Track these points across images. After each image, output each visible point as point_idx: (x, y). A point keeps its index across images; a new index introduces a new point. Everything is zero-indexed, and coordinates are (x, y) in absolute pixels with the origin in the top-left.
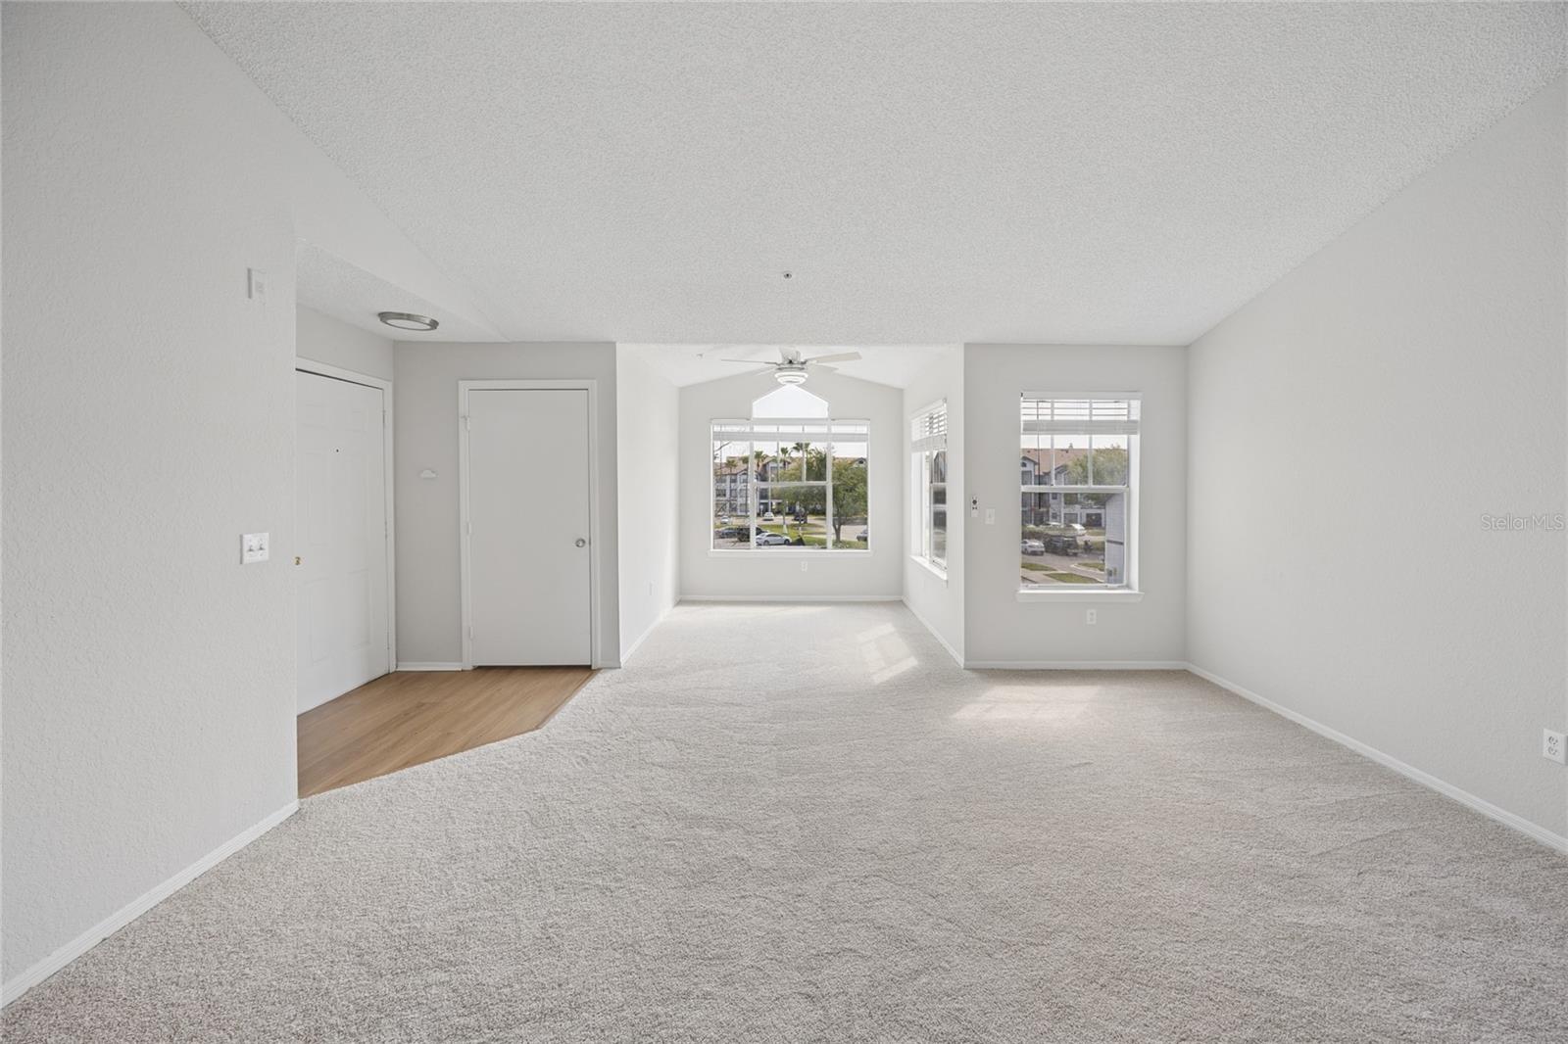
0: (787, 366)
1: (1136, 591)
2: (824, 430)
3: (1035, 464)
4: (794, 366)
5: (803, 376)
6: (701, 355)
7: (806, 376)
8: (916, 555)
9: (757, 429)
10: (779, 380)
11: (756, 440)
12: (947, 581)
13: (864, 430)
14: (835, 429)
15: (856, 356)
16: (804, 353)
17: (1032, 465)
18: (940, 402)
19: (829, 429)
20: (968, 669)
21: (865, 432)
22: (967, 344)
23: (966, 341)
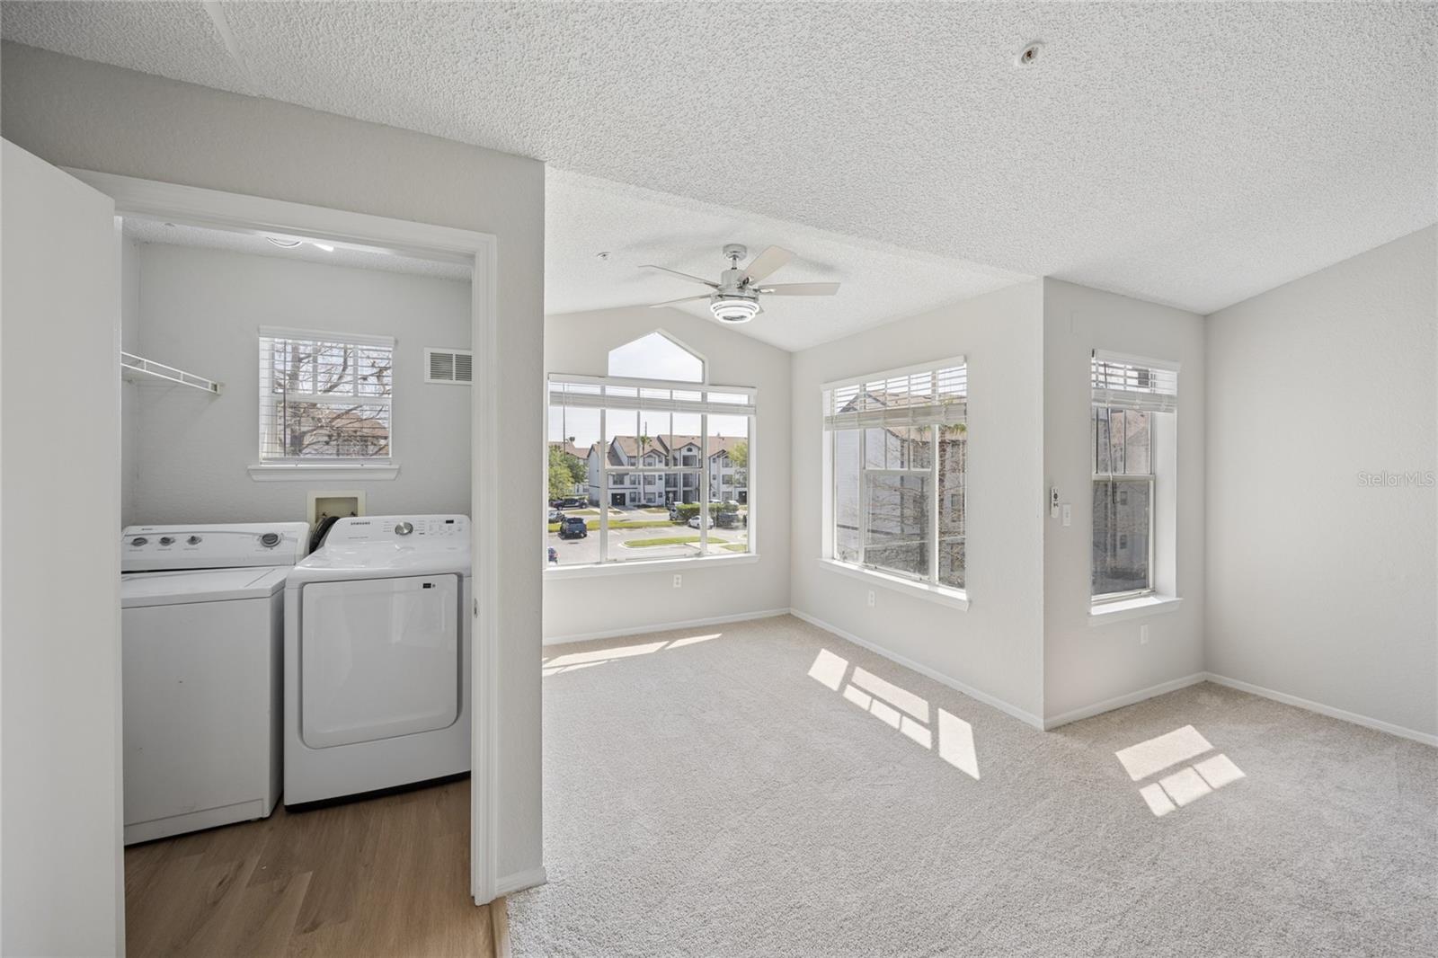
0: (735, 292)
2: (695, 396)
3: (699, 449)
4: (745, 294)
5: (755, 309)
8: (828, 558)
11: (610, 407)
13: (742, 399)
14: (713, 397)
17: (697, 450)
19: (704, 396)
20: (1050, 730)
21: (746, 403)
22: (1047, 278)
23: (1046, 274)
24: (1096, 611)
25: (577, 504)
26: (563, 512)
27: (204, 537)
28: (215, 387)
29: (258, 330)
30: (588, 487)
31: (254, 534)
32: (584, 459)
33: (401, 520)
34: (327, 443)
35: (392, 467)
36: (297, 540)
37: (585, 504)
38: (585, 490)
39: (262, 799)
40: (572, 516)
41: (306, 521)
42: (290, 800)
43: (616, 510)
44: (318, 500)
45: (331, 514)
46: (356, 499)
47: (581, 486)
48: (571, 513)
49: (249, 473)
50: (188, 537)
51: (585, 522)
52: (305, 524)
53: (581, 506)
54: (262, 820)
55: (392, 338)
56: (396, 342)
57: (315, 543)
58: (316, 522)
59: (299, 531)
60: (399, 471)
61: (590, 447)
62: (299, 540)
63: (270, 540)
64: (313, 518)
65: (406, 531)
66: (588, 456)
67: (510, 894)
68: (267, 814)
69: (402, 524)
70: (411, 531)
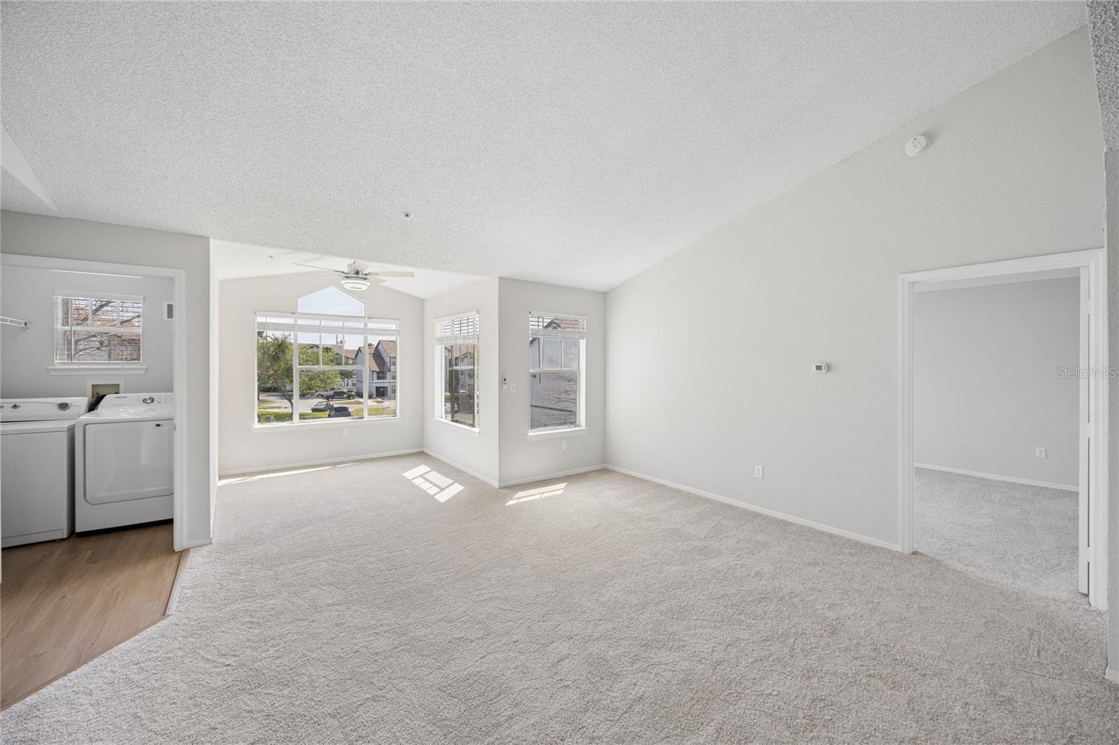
0: (355, 275)
1: (583, 427)
2: (361, 325)
4: (360, 276)
5: (366, 285)
6: (271, 257)
7: (369, 284)
8: (438, 417)
9: (300, 322)
10: (345, 286)
11: (300, 331)
12: (480, 433)
13: (393, 327)
14: (370, 326)
15: (412, 275)
16: (369, 267)
18: (475, 312)
19: (366, 325)
20: (500, 488)
21: (395, 329)
22: (500, 278)
23: (500, 276)
24: (530, 434)
25: (345, 396)
26: (331, 403)
27: (22, 405)
28: (26, 324)
29: (54, 292)
30: (356, 382)
31: (53, 403)
32: (353, 359)
33: (147, 396)
34: (98, 349)
35: (143, 367)
36: (80, 406)
37: (353, 396)
38: (354, 385)
39: (63, 530)
40: (338, 406)
41: (85, 396)
42: (78, 530)
43: (380, 400)
44: (93, 386)
45: (101, 394)
46: (118, 385)
47: (350, 381)
48: (339, 403)
49: (48, 371)
50: (13, 405)
51: (349, 410)
52: (85, 398)
53: (349, 398)
54: (62, 540)
55: (142, 297)
56: (145, 298)
57: (93, 407)
58: (93, 397)
59: (84, 402)
60: (147, 370)
61: (357, 349)
62: (82, 407)
63: (64, 406)
64: (91, 396)
65: (149, 401)
66: (356, 356)
67: (193, 547)
68: (65, 536)
69: (147, 398)
70: (153, 401)
